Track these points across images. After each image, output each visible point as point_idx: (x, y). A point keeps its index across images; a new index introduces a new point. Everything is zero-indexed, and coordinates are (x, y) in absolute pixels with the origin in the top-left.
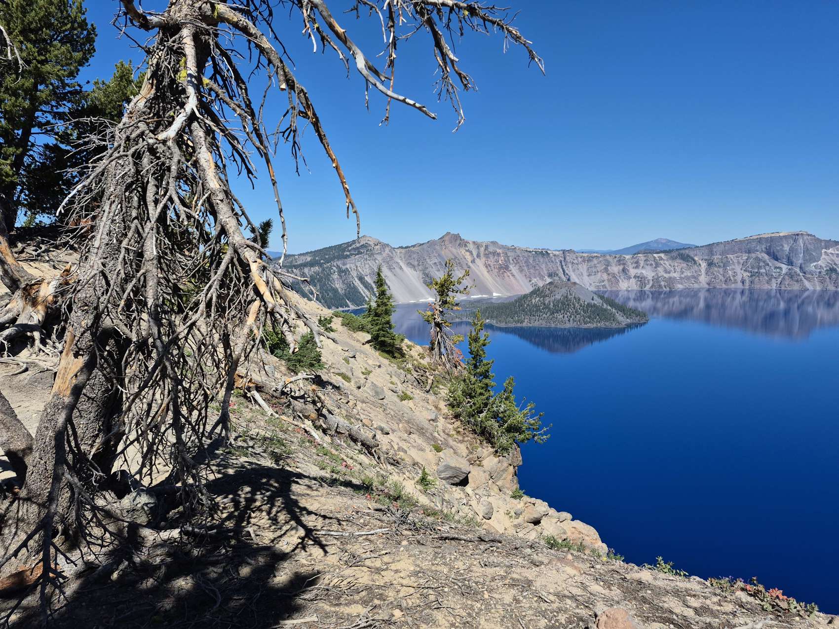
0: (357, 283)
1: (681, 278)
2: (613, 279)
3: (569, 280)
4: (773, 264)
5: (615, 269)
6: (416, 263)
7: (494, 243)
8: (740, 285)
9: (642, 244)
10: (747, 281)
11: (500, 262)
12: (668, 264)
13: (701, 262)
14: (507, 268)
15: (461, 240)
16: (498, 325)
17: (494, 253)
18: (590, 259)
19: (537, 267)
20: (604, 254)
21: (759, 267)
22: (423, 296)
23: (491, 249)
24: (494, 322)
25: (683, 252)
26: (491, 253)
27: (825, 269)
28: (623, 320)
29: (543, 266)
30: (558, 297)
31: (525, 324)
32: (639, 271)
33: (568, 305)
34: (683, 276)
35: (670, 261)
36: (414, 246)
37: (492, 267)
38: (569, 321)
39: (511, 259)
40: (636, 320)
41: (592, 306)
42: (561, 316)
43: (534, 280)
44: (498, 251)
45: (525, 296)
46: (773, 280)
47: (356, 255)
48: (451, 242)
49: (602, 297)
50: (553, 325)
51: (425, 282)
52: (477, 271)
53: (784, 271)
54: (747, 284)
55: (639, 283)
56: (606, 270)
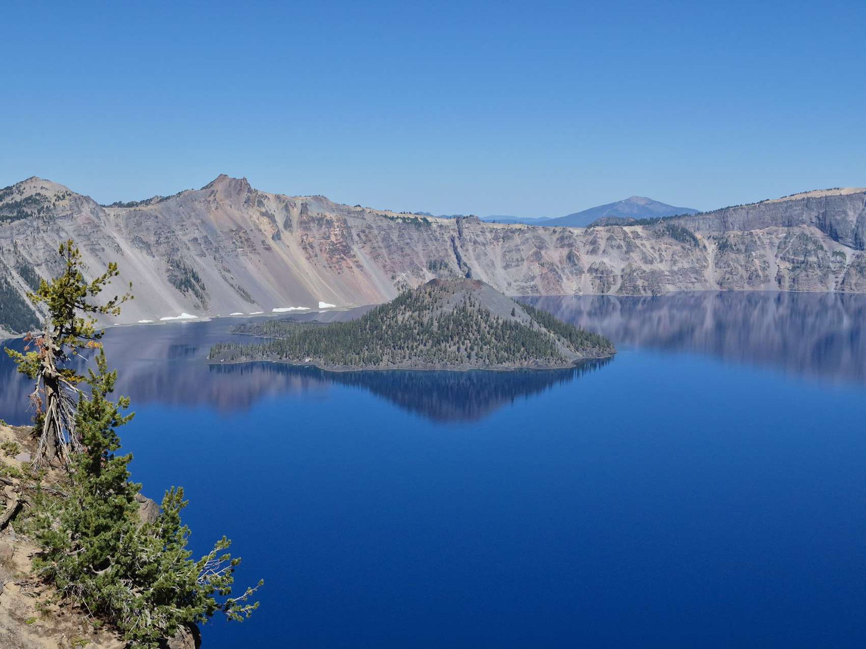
0: (17, 281)
1: (673, 272)
2: (550, 275)
3: (468, 276)
4: (830, 247)
5: (555, 255)
6: (152, 239)
7: (318, 199)
8: (774, 286)
9: (603, 208)
10: (787, 278)
11: (333, 238)
12: (648, 247)
13: (706, 243)
14: (346, 250)
15: (250, 191)
16: (328, 369)
17: (320, 220)
18: (507, 236)
19: (407, 250)
20: (533, 225)
21: (807, 253)
22: (168, 310)
23: (314, 212)
24: (320, 363)
25: (675, 222)
26: (313, 219)
28: (569, 354)
29: (419, 248)
30: (448, 309)
31: (383, 366)
32: (596, 260)
33: (467, 325)
34: (675, 268)
35: (653, 241)
36: (147, 202)
37: (317, 249)
38: (469, 357)
39: (354, 232)
40: (593, 353)
41: (511, 328)
42: (454, 348)
43: (402, 276)
44: (330, 215)
45: (384, 309)
46: (831, 276)
47: (13, 219)
48: (229, 195)
49: (530, 310)
50: (438, 367)
51: (173, 280)
52: (285, 257)
53: (849, 260)
54: (787, 283)
55: (598, 281)
56: (537, 256)
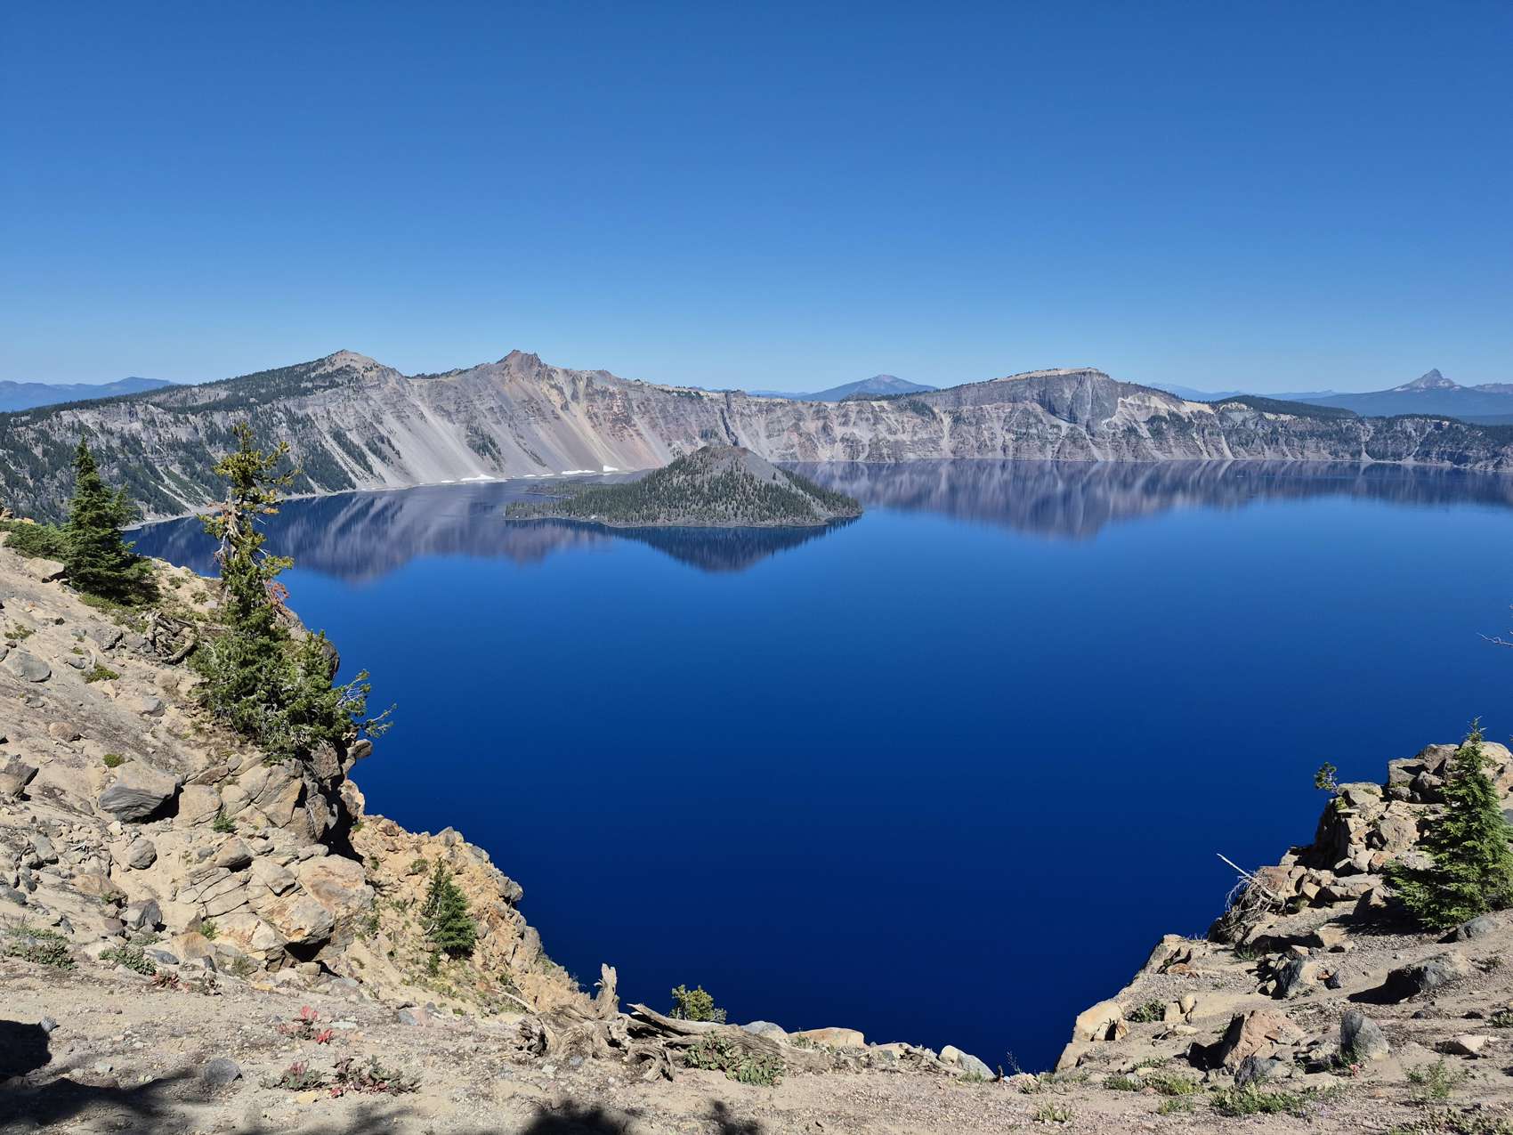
0: (330, 444)
1: (913, 442)
2: (807, 444)
3: (735, 444)
4: (1049, 421)
5: (811, 426)
6: (452, 408)
7: (603, 374)
8: (999, 455)
9: (856, 384)
10: (1011, 448)
11: (615, 409)
12: (893, 419)
13: (943, 416)
14: (627, 420)
15: (540, 365)
16: (611, 525)
17: (604, 393)
18: (770, 409)
19: (682, 421)
20: (792, 401)
21: (1028, 426)
22: (468, 472)
23: (598, 385)
24: (605, 520)
25: (916, 398)
26: (597, 392)
27: (1121, 429)
28: (822, 513)
29: (693, 418)
30: (717, 473)
31: (659, 523)
32: (848, 430)
33: (734, 487)
34: (916, 439)
35: (897, 414)
36: (448, 374)
37: (601, 418)
38: (736, 515)
39: (634, 404)
40: (843, 512)
41: (772, 490)
42: (723, 508)
43: (677, 444)
44: (612, 389)
45: (661, 473)
46: (1049, 446)
47: (326, 388)
48: (521, 369)
49: (789, 475)
50: (708, 524)
51: (472, 445)
52: (572, 425)
53: (1064, 432)
54: (1011, 452)
55: (849, 450)
56: (796, 427)
